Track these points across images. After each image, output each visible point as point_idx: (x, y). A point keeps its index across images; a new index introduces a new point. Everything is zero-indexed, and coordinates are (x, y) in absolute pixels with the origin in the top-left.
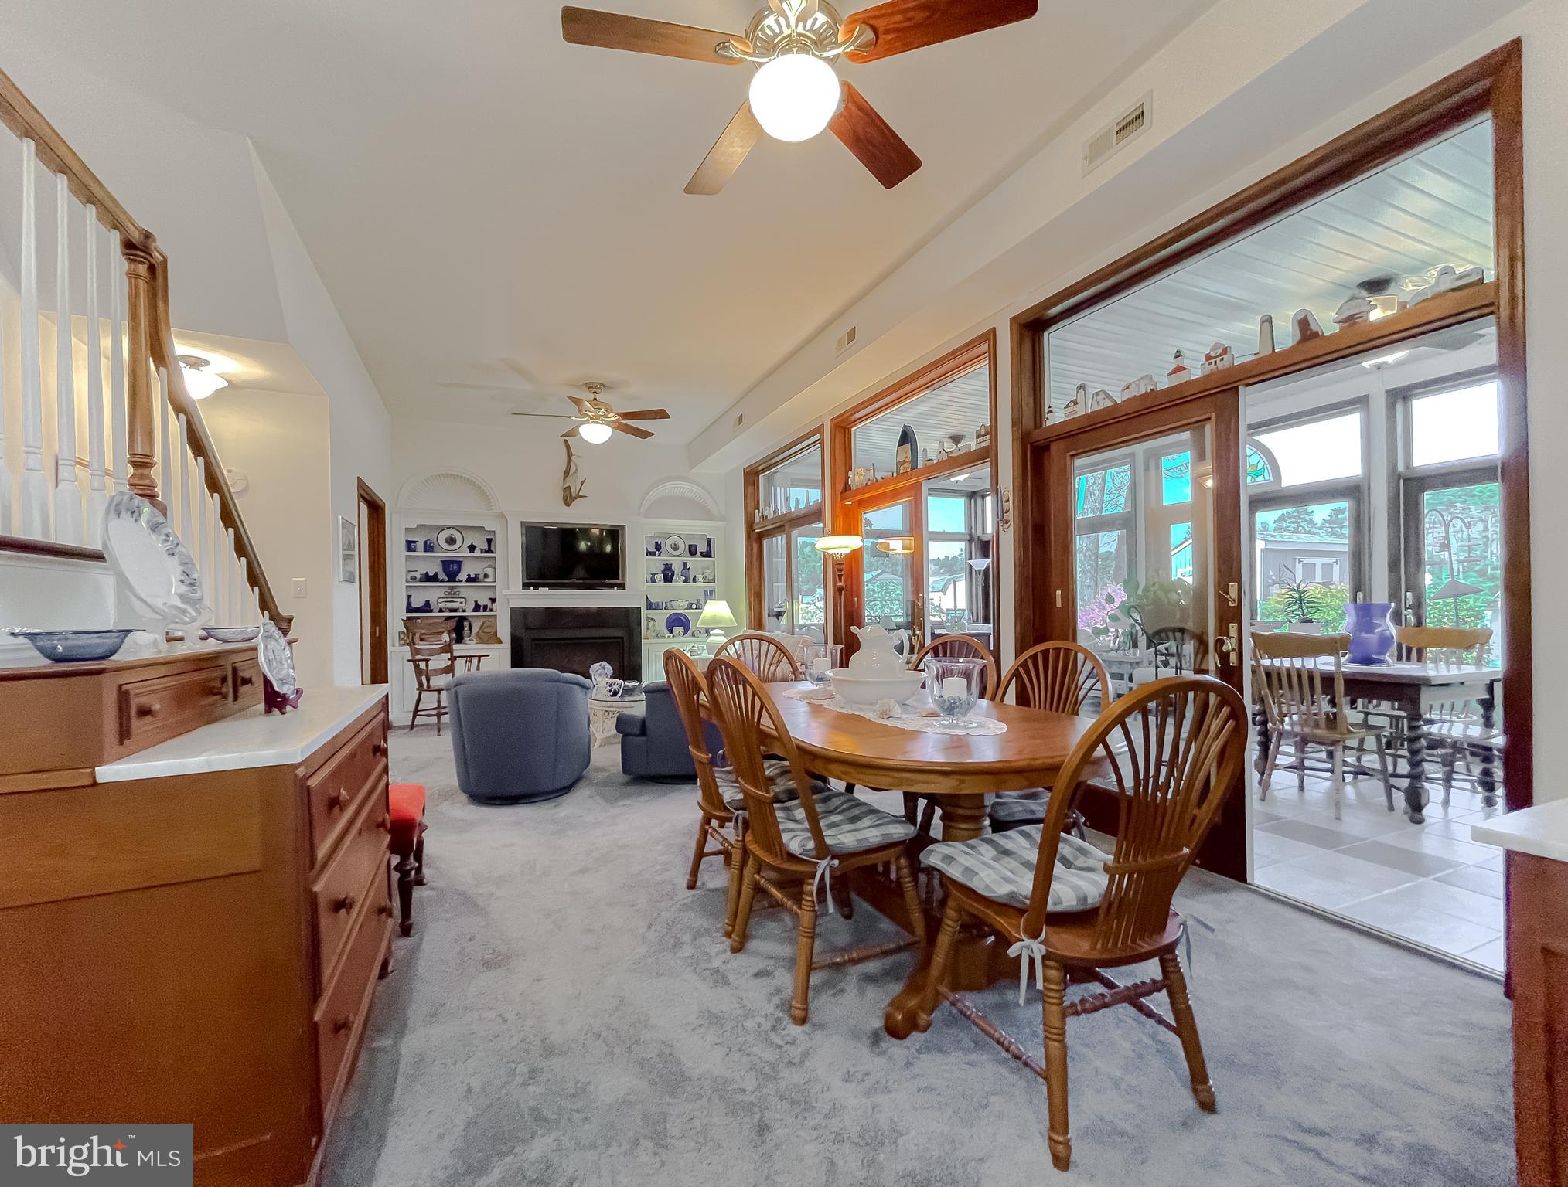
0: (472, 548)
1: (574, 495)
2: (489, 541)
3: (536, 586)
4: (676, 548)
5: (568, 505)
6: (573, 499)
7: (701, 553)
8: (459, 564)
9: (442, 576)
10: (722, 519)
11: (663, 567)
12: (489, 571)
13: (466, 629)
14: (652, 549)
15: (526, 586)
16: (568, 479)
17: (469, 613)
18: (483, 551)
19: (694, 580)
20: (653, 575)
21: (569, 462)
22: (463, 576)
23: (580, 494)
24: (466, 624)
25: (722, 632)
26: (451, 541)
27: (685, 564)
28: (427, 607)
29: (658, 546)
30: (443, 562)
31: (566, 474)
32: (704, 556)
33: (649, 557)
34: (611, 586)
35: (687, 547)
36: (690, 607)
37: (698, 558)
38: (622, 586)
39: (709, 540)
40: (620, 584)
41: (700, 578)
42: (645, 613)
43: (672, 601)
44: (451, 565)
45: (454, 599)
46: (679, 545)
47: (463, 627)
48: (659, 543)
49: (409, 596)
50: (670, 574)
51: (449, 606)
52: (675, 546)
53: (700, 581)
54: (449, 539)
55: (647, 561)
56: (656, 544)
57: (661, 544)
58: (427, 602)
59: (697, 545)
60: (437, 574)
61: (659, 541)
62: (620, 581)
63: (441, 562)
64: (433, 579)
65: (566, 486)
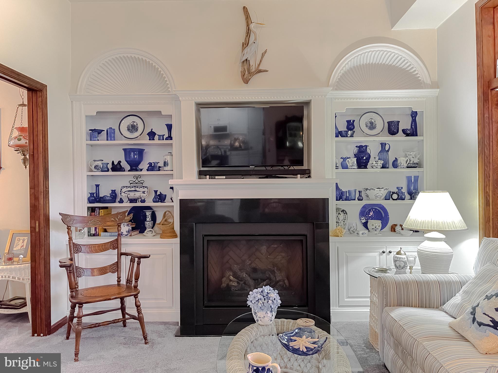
0: (152, 135)
1: (253, 69)
2: (169, 127)
3: (213, 175)
4: (372, 126)
5: (246, 81)
6: (251, 74)
7: (404, 131)
8: (141, 152)
9: (124, 164)
10: (435, 85)
11: (356, 150)
12: (168, 159)
13: (149, 219)
14: (343, 128)
15: (201, 174)
16: (247, 50)
17: (149, 203)
18: (161, 137)
19: (395, 165)
20: (344, 159)
21: (248, 32)
22: (144, 165)
23: (261, 68)
24: (148, 213)
25: (443, 236)
26: (133, 128)
27: (383, 145)
28: (114, 197)
29: (350, 125)
30: (125, 150)
31: (245, 45)
32: (408, 135)
33: (340, 138)
34: (295, 173)
35: (386, 125)
36: (389, 197)
37: (400, 137)
38: (307, 173)
39: (414, 115)
40: (305, 170)
41: (402, 161)
42: (333, 205)
43: (367, 189)
44: (132, 153)
45: (137, 189)
46: (376, 122)
47: (145, 217)
48: (352, 121)
49: (97, 186)
50: (365, 158)
51: (132, 195)
52: (372, 123)
53: (402, 165)
54: (130, 126)
55: (336, 142)
56: (348, 122)
57: (354, 121)
58: (114, 192)
59: (399, 122)
60: (120, 162)
61: (351, 119)
62: (305, 167)
63: (123, 149)
64: (117, 168)
65: (244, 59)
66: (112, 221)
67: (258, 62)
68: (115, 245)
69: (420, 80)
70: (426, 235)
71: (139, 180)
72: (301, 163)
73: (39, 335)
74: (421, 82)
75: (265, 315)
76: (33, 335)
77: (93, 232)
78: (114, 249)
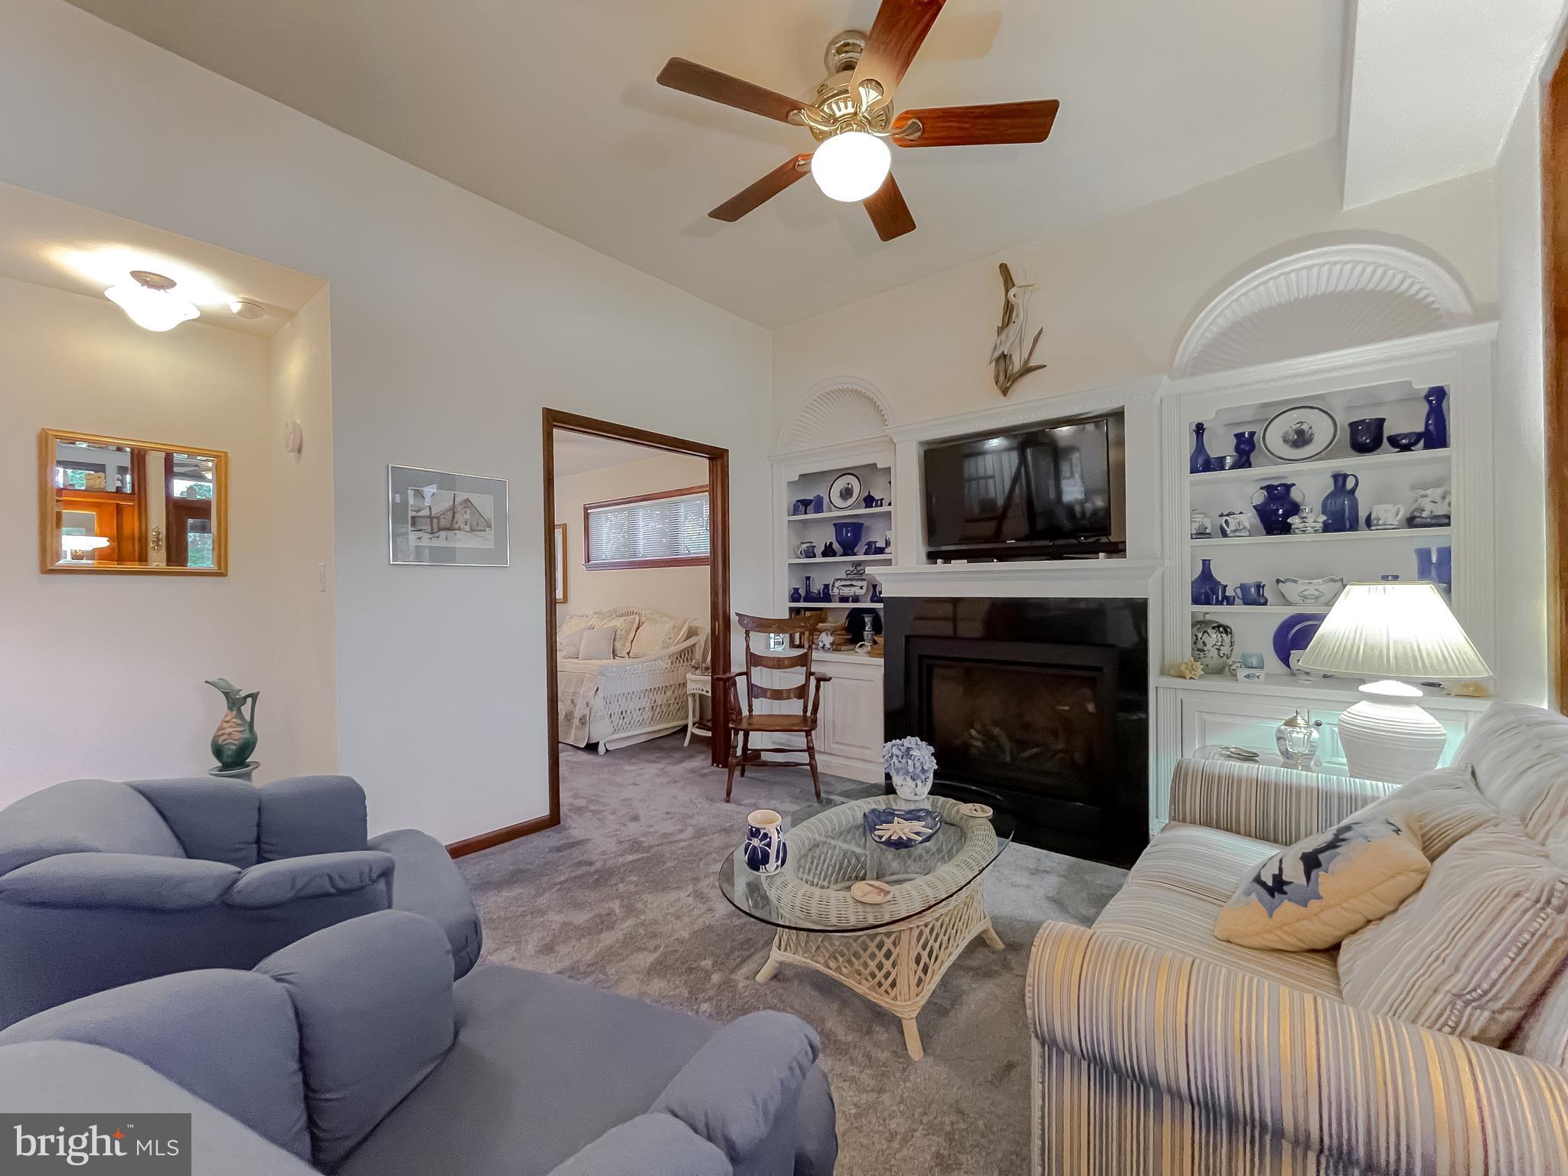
0: (869, 501)
1: (1016, 368)
3: (948, 557)
4: (1302, 439)
5: (1005, 391)
6: (1013, 376)
7: (1402, 440)
8: (857, 528)
9: (836, 546)
10: (1481, 315)
11: (1259, 498)
12: (890, 536)
13: (868, 627)
14: (1221, 451)
15: (932, 557)
16: (1001, 337)
17: (867, 603)
19: (1372, 521)
20: (1224, 516)
21: (1008, 306)
22: (862, 546)
23: (1033, 363)
24: (867, 619)
26: (846, 493)
27: (1340, 479)
28: (825, 594)
29: (1245, 443)
30: (836, 526)
32: (1405, 448)
34: (1093, 552)
35: (1344, 431)
37: (1384, 457)
38: (1117, 549)
39: (1435, 396)
40: (1116, 544)
41: (1382, 512)
43: (1278, 581)
44: (844, 530)
45: (854, 583)
46: (1314, 430)
47: (864, 625)
48: (1247, 433)
49: (808, 578)
50: (1281, 512)
51: (846, 592)
52: (1300, 433)
53: (1380, 522)
54: (844, 490)
55: (1192, 484)
56: (1239, 437)
57: (1252, 434)
58: (826, 586)
59: (1383, 420)
60: (831, 543)
61: (1246, 430)
62: (1113, 538)
63: (834, 524)
64: (828, 551)
65: (998, 353)
66: (802, 627)
67: (1025, 355)
68: (804, 661)
69: (1437, 309)
70: (1362, 688)
71: (859, 568)
72: (1106, 530)
73: (718, 766)
74: (1439, 313)
75: (904, 783)
76: (713, 765)
77: (797, 642)
78: (802, 666)
